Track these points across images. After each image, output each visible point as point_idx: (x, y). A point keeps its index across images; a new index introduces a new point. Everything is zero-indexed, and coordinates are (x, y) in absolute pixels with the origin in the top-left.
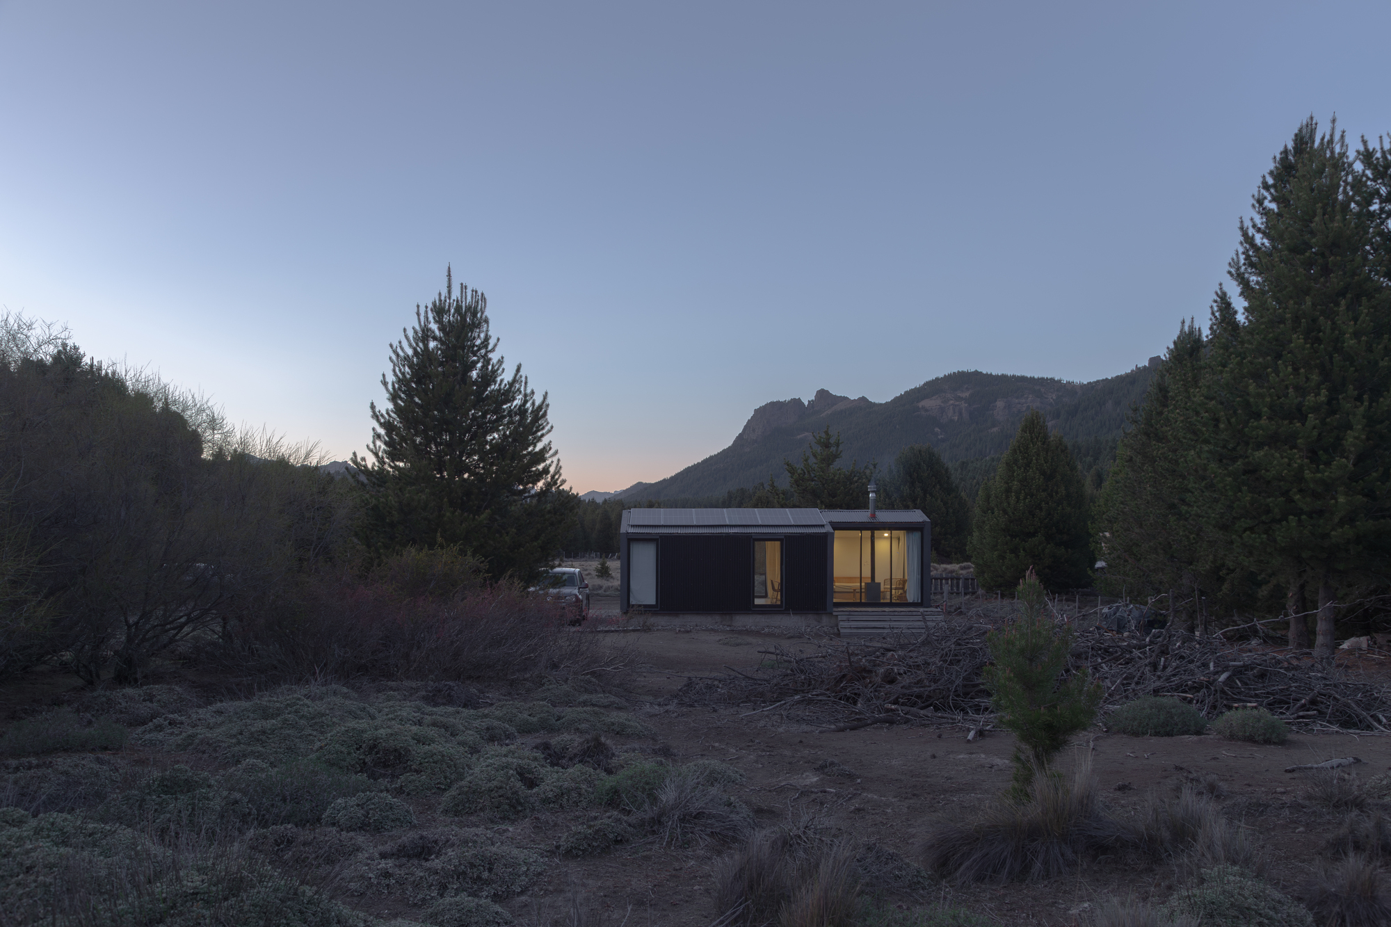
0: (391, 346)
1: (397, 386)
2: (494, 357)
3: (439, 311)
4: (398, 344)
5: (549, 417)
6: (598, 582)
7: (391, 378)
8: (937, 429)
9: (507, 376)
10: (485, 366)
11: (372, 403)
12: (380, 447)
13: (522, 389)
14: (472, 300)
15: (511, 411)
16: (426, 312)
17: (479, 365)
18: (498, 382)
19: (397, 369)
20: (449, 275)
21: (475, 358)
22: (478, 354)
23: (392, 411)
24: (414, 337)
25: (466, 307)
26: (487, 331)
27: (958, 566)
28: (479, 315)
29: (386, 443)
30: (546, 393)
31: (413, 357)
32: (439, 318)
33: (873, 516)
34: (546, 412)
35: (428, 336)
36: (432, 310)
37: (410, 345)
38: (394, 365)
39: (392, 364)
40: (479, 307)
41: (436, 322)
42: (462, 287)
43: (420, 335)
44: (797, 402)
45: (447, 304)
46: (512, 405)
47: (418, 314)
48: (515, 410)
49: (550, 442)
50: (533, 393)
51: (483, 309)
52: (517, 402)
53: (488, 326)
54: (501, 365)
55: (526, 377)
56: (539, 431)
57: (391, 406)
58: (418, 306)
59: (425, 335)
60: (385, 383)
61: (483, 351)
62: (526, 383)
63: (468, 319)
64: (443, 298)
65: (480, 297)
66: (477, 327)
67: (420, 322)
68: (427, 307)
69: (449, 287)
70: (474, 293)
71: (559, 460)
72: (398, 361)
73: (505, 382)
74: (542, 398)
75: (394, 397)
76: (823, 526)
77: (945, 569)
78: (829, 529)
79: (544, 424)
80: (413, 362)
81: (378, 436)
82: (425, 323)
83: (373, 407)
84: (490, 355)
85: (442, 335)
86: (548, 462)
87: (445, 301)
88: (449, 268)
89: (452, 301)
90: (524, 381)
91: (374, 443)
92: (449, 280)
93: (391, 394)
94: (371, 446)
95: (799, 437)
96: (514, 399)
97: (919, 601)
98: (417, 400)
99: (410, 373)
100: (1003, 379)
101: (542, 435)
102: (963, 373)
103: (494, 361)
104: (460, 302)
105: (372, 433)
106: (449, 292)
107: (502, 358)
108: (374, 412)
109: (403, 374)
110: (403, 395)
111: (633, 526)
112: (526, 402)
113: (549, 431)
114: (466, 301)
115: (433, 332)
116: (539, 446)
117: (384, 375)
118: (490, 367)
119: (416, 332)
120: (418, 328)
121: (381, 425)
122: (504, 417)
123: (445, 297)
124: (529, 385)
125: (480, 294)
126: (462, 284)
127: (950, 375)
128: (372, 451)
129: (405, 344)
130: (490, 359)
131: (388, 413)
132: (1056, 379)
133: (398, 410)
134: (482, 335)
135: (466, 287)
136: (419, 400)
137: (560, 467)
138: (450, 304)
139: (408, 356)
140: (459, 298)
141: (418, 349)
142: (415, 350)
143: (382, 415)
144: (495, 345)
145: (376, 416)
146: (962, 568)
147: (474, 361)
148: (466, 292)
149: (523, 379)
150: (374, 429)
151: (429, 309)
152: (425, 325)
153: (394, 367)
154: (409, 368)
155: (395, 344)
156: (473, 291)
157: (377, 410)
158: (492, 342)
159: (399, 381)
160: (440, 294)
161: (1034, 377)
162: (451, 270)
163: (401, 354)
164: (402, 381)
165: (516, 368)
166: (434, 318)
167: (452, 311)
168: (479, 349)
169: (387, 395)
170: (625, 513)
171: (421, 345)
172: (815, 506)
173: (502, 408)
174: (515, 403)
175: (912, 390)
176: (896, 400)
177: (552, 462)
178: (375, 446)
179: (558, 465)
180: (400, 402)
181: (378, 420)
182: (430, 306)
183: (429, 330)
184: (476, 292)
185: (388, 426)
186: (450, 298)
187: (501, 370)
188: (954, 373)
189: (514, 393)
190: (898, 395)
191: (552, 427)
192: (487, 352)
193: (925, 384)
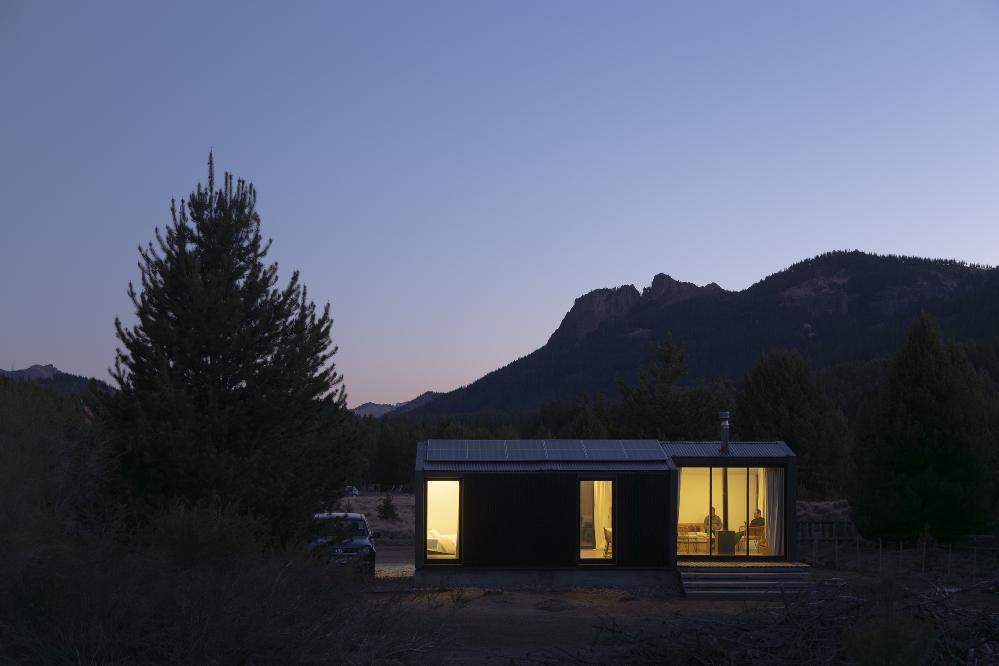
0: (140, 249)
1: (146, 297)
2: (266, 262)
3: (198, 204)
4: (149, 247)
5: (332, 334)
6: (383, 526)
7: (139, 289)
8: (806, 325)
9: (281, 285)
10: (254, 275)
11: (117, 319)
12: (124, 371)
13: (300, 301)
14: (238, 192)
15: (286, 327)
16: (183, 207)
17: (247, 272)
18: (271, 292)
19: (147, 277)
20: (211, 163)
21: (242, 263)
22: (247, 258)
23: (141, 328)
24: (167, 238)
25: (231, 201)
26: (258, 231)
27: (831, 503)
28: (247, 211)
29: (131, 366)
30: (328, 305)
31: (166, 262)
32: (197, 214)
33: (724, 449)
34: (328, 328)
35: (184, 237)
36: (189, 205)
37: (164, 249)
38: (143, 271)
39: (141, 271)
40: (248, 201)
41: (194, 219)
42: (226, 178)
43: (175, 235)
44: (629, 290)
45: (208, 198)
46: (287, 321)
47: (173, 210)
48: (291, 327)
49: (334, 365)
50: (313, 306)
51: (252, 203)
52: (294, 317)
53: (258, 224)
54: (274, 272)
55: (305, 287)
56: (319, 351)
57: (138, 322)
58: (173, 201)
59: (181, 235)
60: (132, 295)
61: (252, 255)
62: (304, 294)
63: (234, 216)
64: (203, 191)
65: (248, 190)
66: (244, 227)
67: (175, 219)
68: (183, 201)
69: (211, 177)
70: (241, 184)
71: (343, 387)
72: (148, 267)
73: (280, 292)
74: (323, 311)
75: (142, 313)
76: (664, 462)
77: (816, 508)
78: (671, 465)
79: (326, 342)
80: (167, 268)
81: (125, 359)
82: (181, 221)
83: (118, 324)
84: (261, 260)
85: (201, 235)
86: (331, 390)
87: (206, 193)
88: (211, 154)
89: (214, 194)
90: (302, 292)
91: (117, 366)
92: (211, 168)
93: (139, 307)
94: (114, 370)
95: (631, 334)
96: (289, 314)
97: (783, 554)
98: (171, 314)
99: (163, 282)
100: (891, 260)
101: (325, 358)
102: (840, 253)
103: (266, 267)
104: (224, 195)
105: (115, 354)
106: (211, 183)
107: (276, 264)
108: (119, 330)
109: (154, 282)
110: (154, 309)
111: (431, 462)
112: (305, 317)
113: (333, 353)
114: (231, 193)
115: (191, 231)
116: (321, 370)
117: (131, 285)
118: (261, 275)
119: (170, 232)
120: (173, 227)
121: (128, 345)
122: (277, 335)
123: (206, 189)
124: (308, 296)
125: (248, 186)
126: (226, 174)
127: (823, 256)
128: (115, 376)
129: (157, 247)
130: (261, 265)
131: (136, 332)
132: (957, 262)
133: (146, 326)
134: (251, 236)
135: (231, 177)
136: (175, 315)
137: (346, 396)
138: (211, 197)
139: (160, 261)
140: (223, 191)
141: (174, 253)
142: (169, 253)
143: (129, 334)
144: (267, 248)
145: (121, 334)
146: (836, 507)
147: (241, 267)
148: (231, 183)
149: (301, 290)
150: (118, 350)
151: (186, 204)
152: (181, 224)
153: (143, 274)
154: (162, 275)
155: (145, 247)
156: (239, 181)
157: (123, 328)
158: (263, 244)
159: (149, 291)
160: (199, 185)
161: (929, 259)
162: (213, 156)
163: (152, 258)
164: (152, 292)
165: (292, 275)
166: (192, 214)
167: (215, 205)
168: (248, 253)
169: (135, 309)
170: (420, 446)
171: (176, 247)
172: (655, 437)
173: (275, 325)
174: (290, 319)
175: (775, 275)
176: (756, 287)
177: (337, 391)
178: (118, 370)
179: (342, 392)
180: (151, 318)
181: (124, 340)
182: (187, 200)
183: (187, 229)
184: (243, 182)
185: (134, 345)
186: (211, 190)
187: (274, 278)
188: (829, 254)
189: (291, 305)
190: (758, 281)
191: (336, 348)
192: (256, 256)
193: (791, 268)
